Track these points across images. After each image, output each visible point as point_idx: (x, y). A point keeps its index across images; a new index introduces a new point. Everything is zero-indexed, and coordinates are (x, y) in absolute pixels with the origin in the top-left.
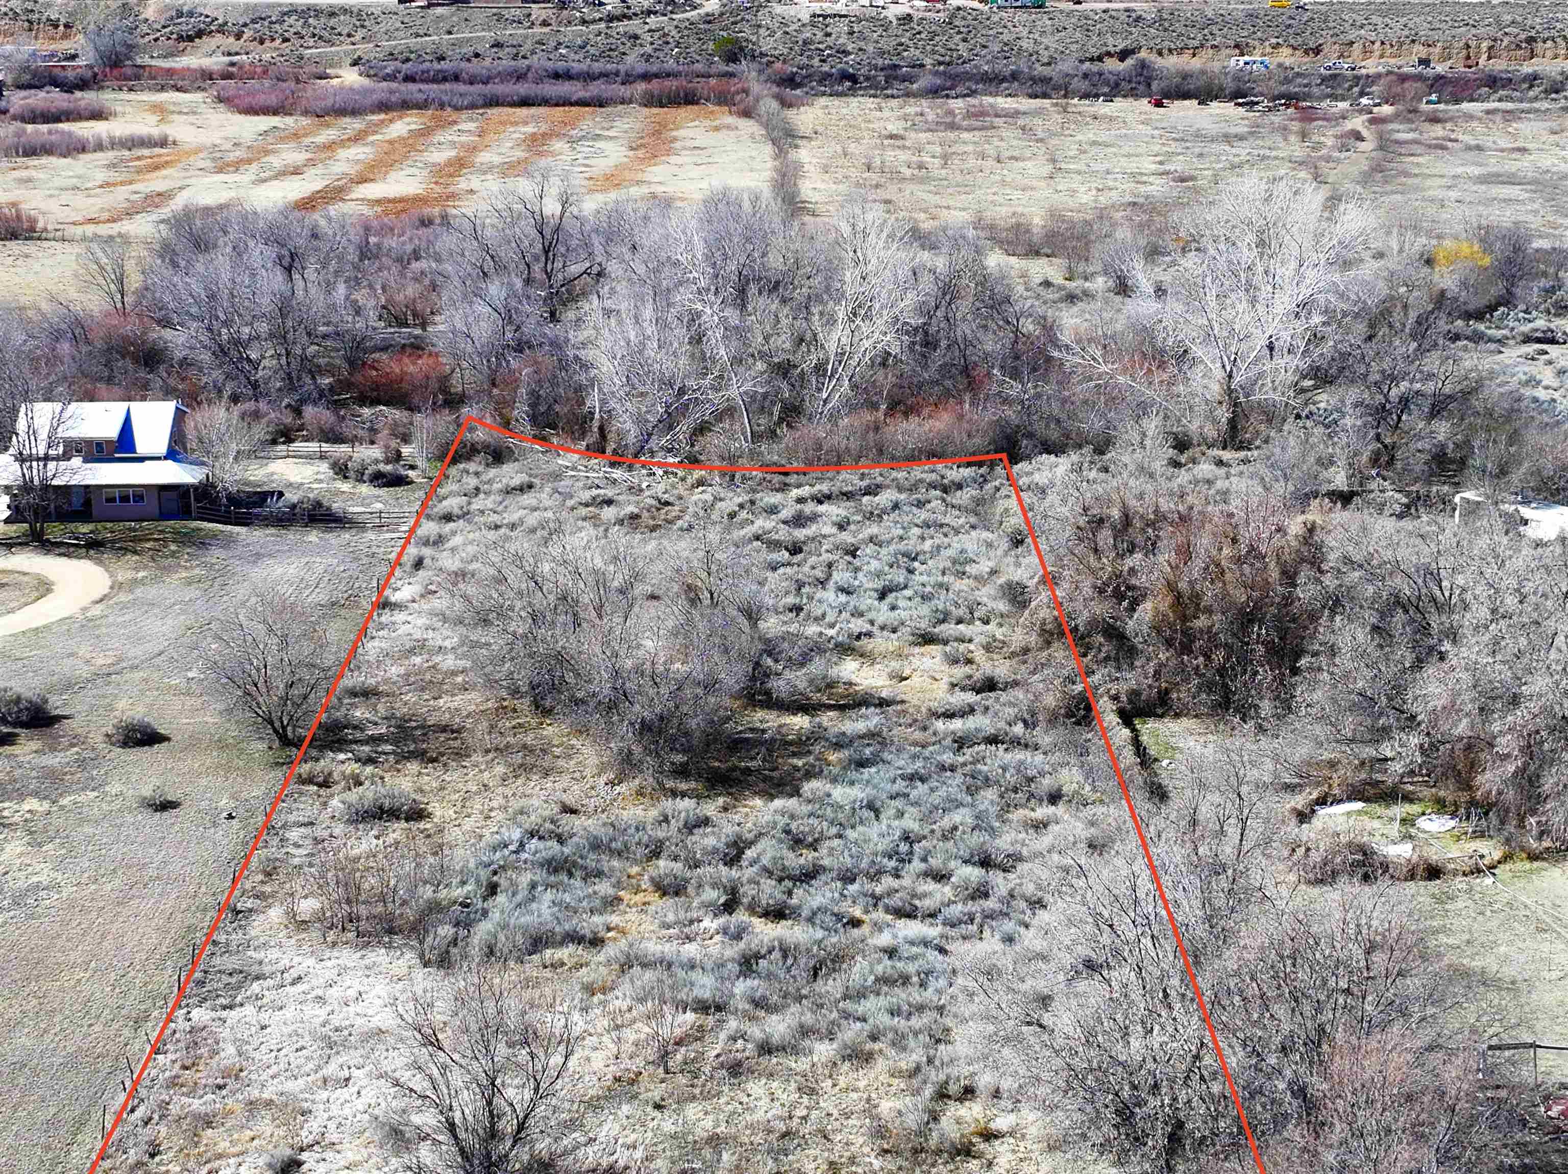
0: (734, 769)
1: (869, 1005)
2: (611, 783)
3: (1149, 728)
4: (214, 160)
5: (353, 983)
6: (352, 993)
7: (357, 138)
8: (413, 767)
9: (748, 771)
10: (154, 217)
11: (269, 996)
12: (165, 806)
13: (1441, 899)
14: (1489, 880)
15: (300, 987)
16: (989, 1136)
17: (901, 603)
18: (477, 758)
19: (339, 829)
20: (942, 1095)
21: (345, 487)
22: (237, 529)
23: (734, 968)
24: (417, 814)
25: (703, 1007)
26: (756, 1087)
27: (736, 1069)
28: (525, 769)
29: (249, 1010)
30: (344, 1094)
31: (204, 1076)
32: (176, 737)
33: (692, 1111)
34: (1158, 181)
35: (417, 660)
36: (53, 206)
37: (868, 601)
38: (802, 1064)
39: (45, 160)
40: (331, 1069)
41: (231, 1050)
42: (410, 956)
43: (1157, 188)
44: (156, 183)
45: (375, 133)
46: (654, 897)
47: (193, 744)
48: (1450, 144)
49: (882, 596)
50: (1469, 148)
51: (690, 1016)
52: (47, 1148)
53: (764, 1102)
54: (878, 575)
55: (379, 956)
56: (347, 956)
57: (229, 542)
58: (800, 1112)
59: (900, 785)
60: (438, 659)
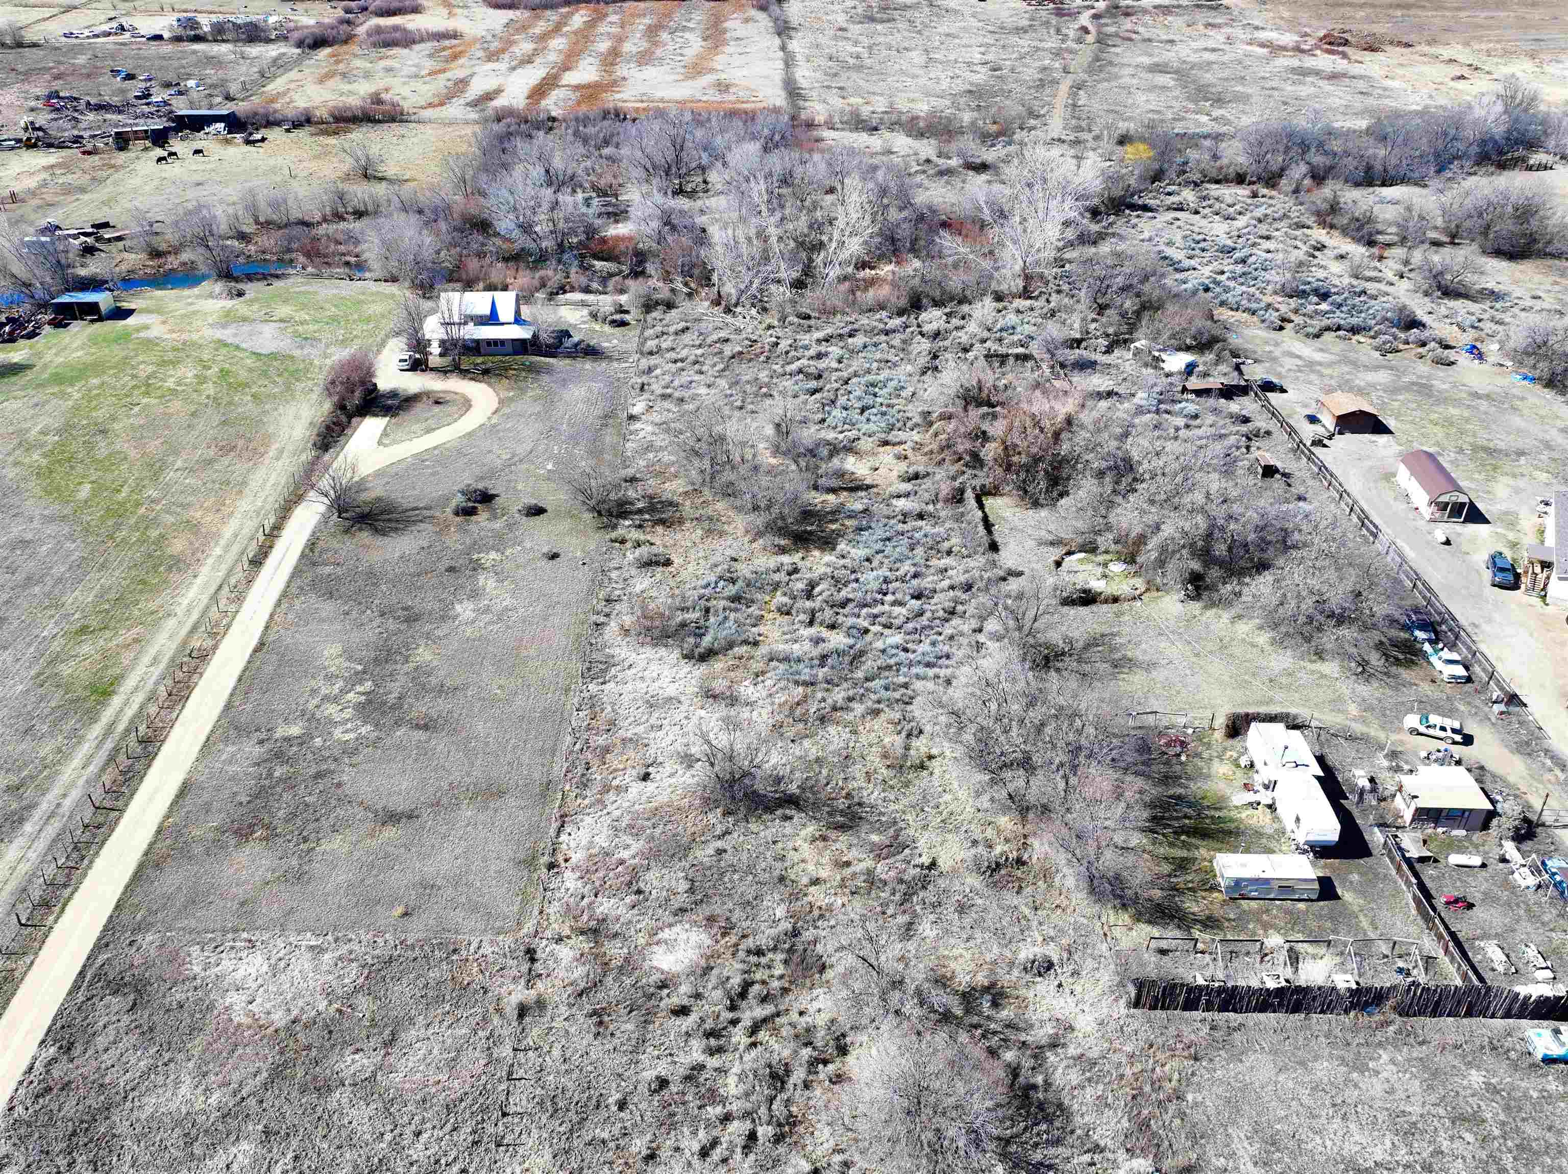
0: (805, 531)
1: (876, 684)
2: (751, 542)
3: (989, 502)
4: (485, 50)
5: (654, 668)
6: (655, 675)
7: (557, 29)
8: (660, 529)
9: (811, 533)
10: (462, 101)
11: (620, 675)
12: (554, 556)
13: (1118, 615)
14: (1139, 603)
15: (633, 671)
16: (931, 757)
17: (873, 418)
18: (688, 524)
19: (634, 571)
20: (909, 735)
21: (597, 327)
22: (551, 360)
23: (816, 662)
24: (668, 563)
25: (806, 684)
26: (832, 730)
27: (822, 720)
28: (709, 532)
29: (611, 685)
30: (660, 734)
31: (601, 723)
32: (548, 508)
33: (807, 743)
34: (983, 70)
35: (651, 455)
36: (405, 91)
37: (855, 415)
38: (849, 717)
39: (396, 51)
40: (653, 721)
41: (609, 709)
42: (676, 654)
43: (981, 76)
44: (457, 72)
45: (566, 24)
46: (777, 615)
47: (558, 514)
48: (1134, 36)
49: (863, 410)
50: (1144, 40)
51: (800, 689)
52: (543, 765)
53: (836, 739)
54: (859, 399)
55: (663, 652)
56: (649, 652)
57: (549, 370)
58: (851, 744)
59: (879, 546)
60: (660, 455)
